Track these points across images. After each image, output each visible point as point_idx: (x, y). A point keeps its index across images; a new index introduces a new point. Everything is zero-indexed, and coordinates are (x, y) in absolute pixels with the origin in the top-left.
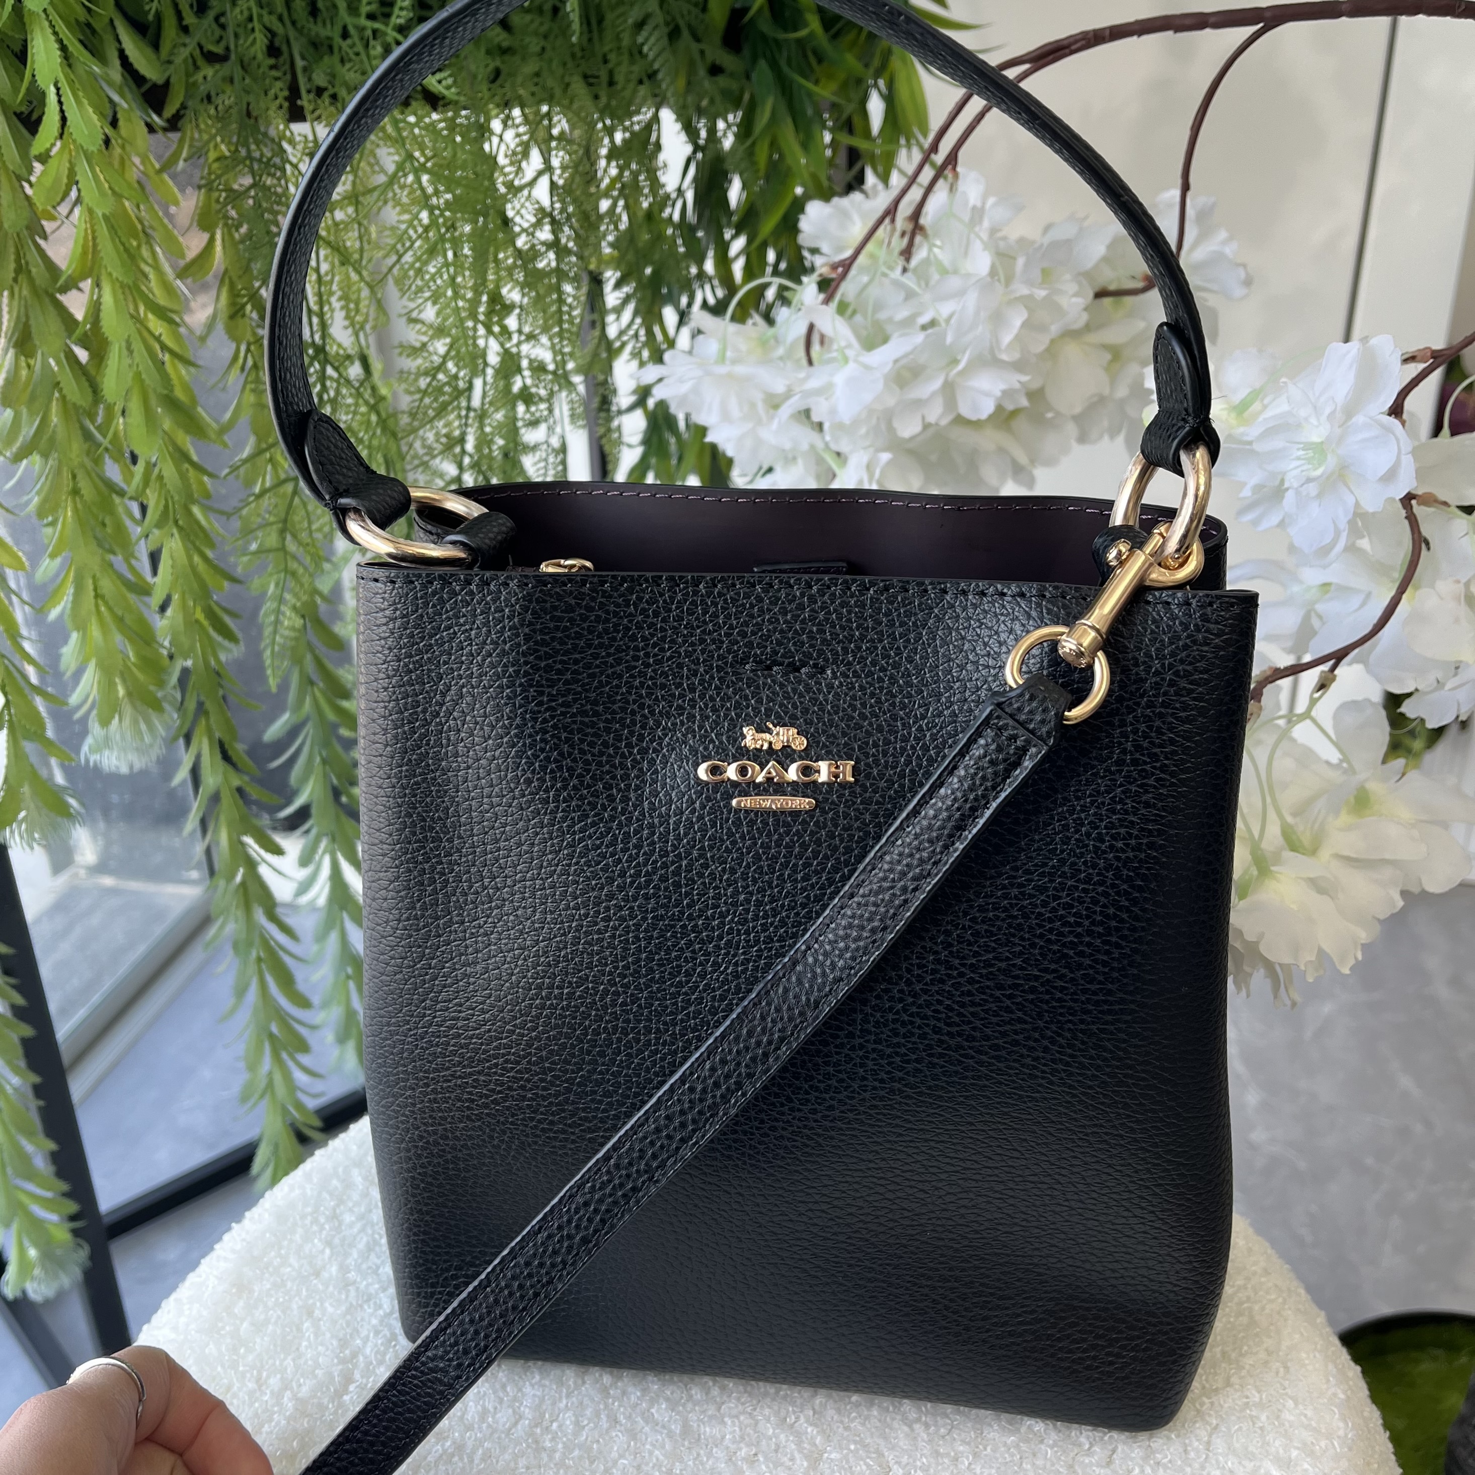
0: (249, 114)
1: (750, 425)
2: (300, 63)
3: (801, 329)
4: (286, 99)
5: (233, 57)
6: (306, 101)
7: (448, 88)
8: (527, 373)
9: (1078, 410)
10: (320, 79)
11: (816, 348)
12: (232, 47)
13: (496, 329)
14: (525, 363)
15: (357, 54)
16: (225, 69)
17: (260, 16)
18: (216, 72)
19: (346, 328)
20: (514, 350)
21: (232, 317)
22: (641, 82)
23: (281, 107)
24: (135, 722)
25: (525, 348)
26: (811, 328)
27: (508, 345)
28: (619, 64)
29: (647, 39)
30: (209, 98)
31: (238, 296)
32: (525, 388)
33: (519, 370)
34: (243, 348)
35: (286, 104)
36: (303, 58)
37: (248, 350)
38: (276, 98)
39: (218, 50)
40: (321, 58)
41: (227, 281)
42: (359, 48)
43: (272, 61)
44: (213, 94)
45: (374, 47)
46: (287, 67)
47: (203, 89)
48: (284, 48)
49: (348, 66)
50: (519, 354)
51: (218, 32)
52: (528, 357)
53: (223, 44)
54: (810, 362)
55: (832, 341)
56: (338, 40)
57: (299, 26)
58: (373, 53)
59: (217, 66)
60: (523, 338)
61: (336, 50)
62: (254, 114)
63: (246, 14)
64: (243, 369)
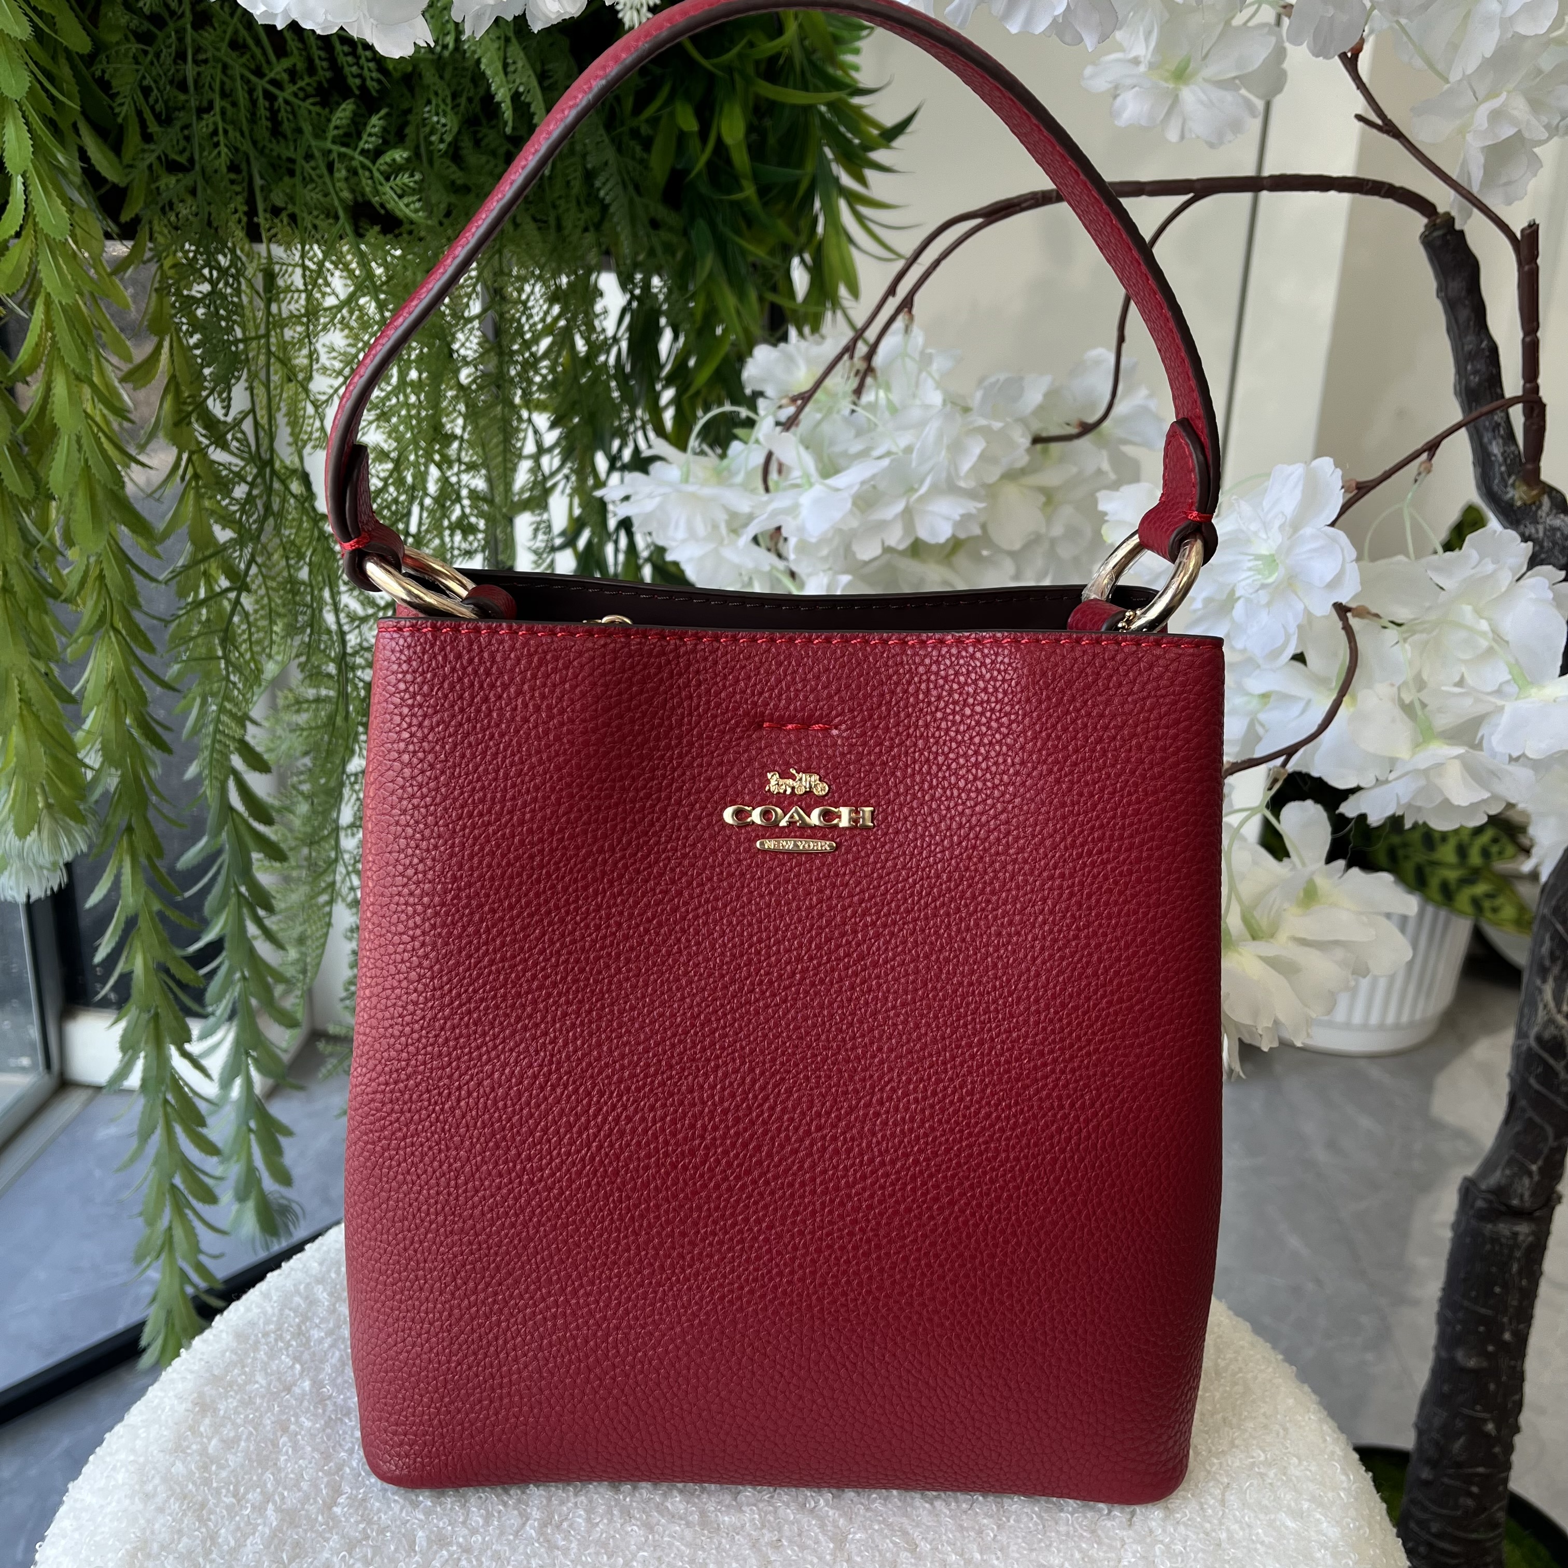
0: (209, 224)
1: (711, 546)
2: (258, 182)
3: (759, 459)
4: (245, 213)
5: (197, 167)
6: (262, 219)
7: (416, 211)
8: (466, 502)
9: (1017, 546)
10: (278, 199)
11: (773, 476)
12: (197, 157)
13: (437, 457)
14: (464, 492)
15: (320, 177)
16: (188, 180)
17: (226, 132)
18: (178, 181)
19: (290, 444)
20: (454, 480)
21: (177, 424)
22: (586, 230)
23: (240, 221)
24: (54, 836)
25: (465, 477)
26: (770, 456)
27: (449, 473)
28: (568, 210)
29: (604, 184)
30: (171, 205)
31: (185, 403)
32: (464, 516)
33: (459, 499)
34: (185, 456)
35: (245, 219)
36: (262, 177)
37: (189, 460)
38: (236, 211)
39: (183, 159)
40: (281, 179)
41: (172, 388)
42: (325, 171)
43: (233, 176)
44: (175, 200)
45: (339, 170)
46: (245, 184)
47: (165, 196)
48: (244, 166)
49: (310, 187)
50: (459, 482)
51: (183, 143)
52: (468, 487)
53: (187, 154)
54: (767, 490)
55: (790, 469)
56: (300, 161)
57: (260, 145)
58: (337, 175)
59: (181, 175)
60: (463, 467)
61: (298, 173)
62: (215, 224)
63: (211, 128)
64: (183, 478)
